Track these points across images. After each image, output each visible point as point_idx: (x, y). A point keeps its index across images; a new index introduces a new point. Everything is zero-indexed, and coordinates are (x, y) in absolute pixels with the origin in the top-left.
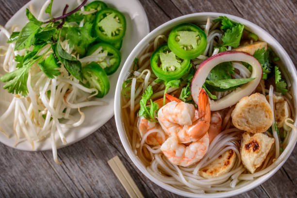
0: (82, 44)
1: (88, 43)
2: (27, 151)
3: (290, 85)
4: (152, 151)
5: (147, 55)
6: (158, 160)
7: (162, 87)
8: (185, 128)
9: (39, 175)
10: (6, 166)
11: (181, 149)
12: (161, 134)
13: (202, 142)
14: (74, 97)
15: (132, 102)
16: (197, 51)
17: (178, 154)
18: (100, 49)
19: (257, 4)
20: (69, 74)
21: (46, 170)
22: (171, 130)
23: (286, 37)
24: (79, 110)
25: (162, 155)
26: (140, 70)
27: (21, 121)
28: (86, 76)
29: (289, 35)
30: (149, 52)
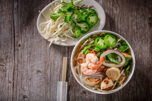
0: (81, 19)
1: (82, 20)
2: (43, 37)
3: (129, 73)
4: (78, 63)
5: (96, 36)
6: (78, 67)
7: (94, 48)
8: (92, 64)
9: (41, 46)
10: (34, 37)
11: (86, 69)
12: (84, 60)
13: (94, 71)
14: (67, 32)
15: (83, 46)
16: (111, 45)
17: (84, 69)
18: (85, 24)
19: (139, 44)
20: (71, 25)
21: (44, 47)
22: (87, 62)
23: (140, 59)
24: (66, 37)
25: (80, 66)
26: (91, 39)
27: (48, 28)
28: (75, 29)
29: (141, 59)
30: (98, 35)
